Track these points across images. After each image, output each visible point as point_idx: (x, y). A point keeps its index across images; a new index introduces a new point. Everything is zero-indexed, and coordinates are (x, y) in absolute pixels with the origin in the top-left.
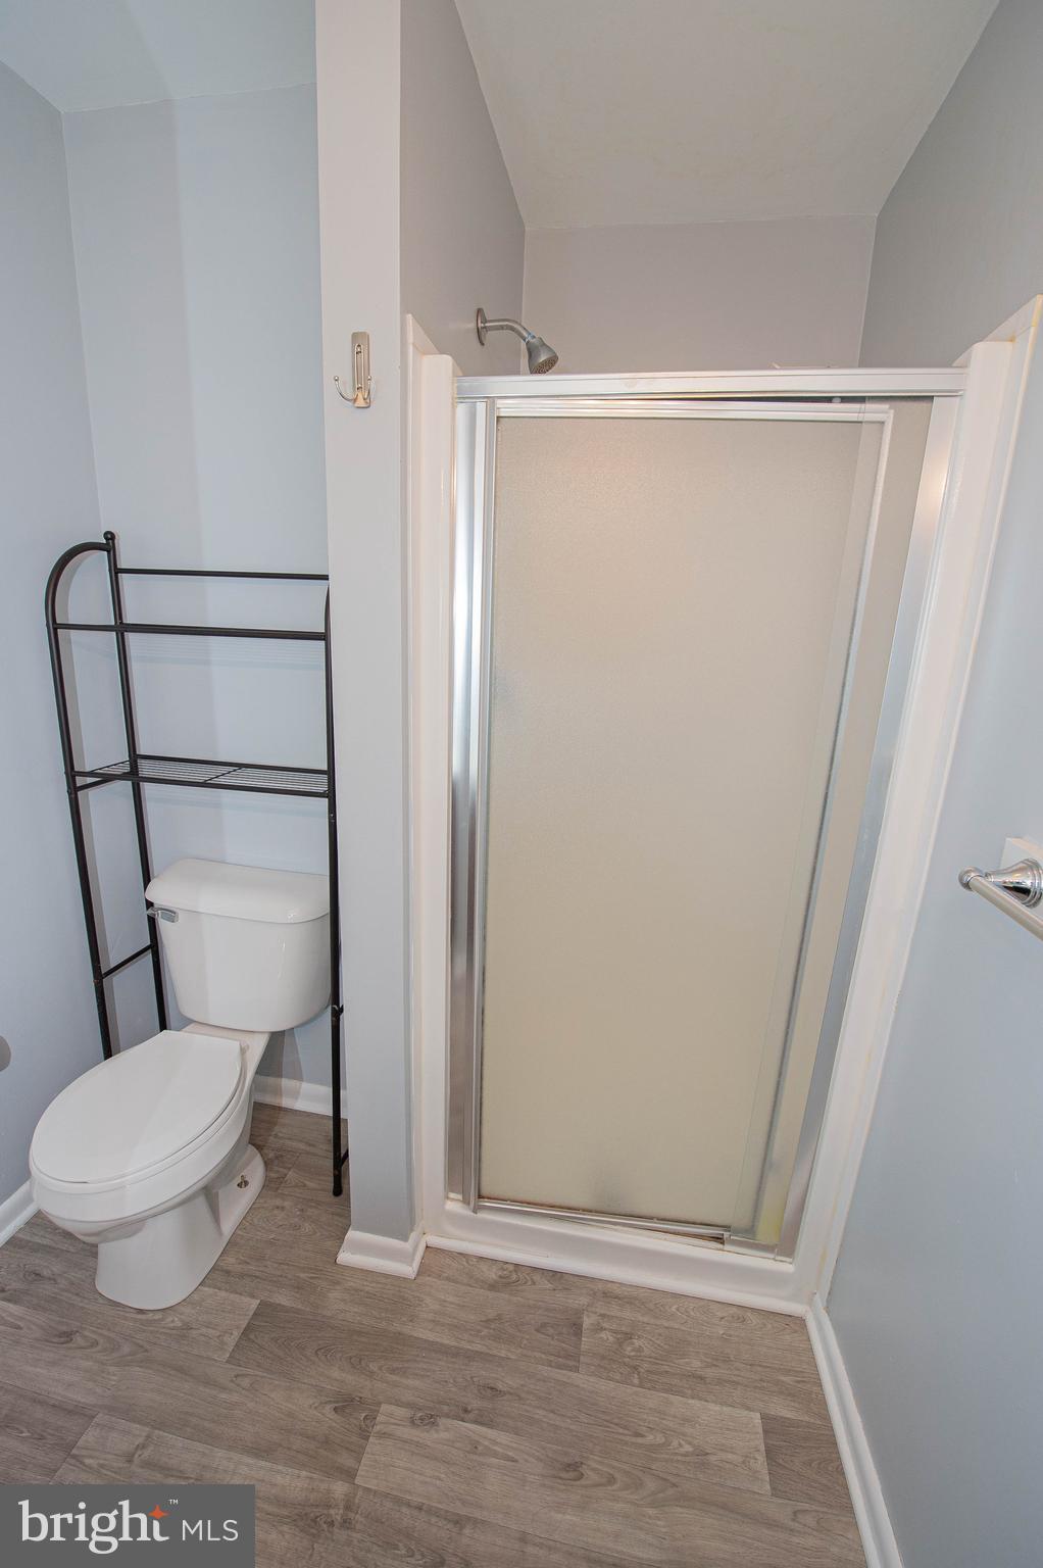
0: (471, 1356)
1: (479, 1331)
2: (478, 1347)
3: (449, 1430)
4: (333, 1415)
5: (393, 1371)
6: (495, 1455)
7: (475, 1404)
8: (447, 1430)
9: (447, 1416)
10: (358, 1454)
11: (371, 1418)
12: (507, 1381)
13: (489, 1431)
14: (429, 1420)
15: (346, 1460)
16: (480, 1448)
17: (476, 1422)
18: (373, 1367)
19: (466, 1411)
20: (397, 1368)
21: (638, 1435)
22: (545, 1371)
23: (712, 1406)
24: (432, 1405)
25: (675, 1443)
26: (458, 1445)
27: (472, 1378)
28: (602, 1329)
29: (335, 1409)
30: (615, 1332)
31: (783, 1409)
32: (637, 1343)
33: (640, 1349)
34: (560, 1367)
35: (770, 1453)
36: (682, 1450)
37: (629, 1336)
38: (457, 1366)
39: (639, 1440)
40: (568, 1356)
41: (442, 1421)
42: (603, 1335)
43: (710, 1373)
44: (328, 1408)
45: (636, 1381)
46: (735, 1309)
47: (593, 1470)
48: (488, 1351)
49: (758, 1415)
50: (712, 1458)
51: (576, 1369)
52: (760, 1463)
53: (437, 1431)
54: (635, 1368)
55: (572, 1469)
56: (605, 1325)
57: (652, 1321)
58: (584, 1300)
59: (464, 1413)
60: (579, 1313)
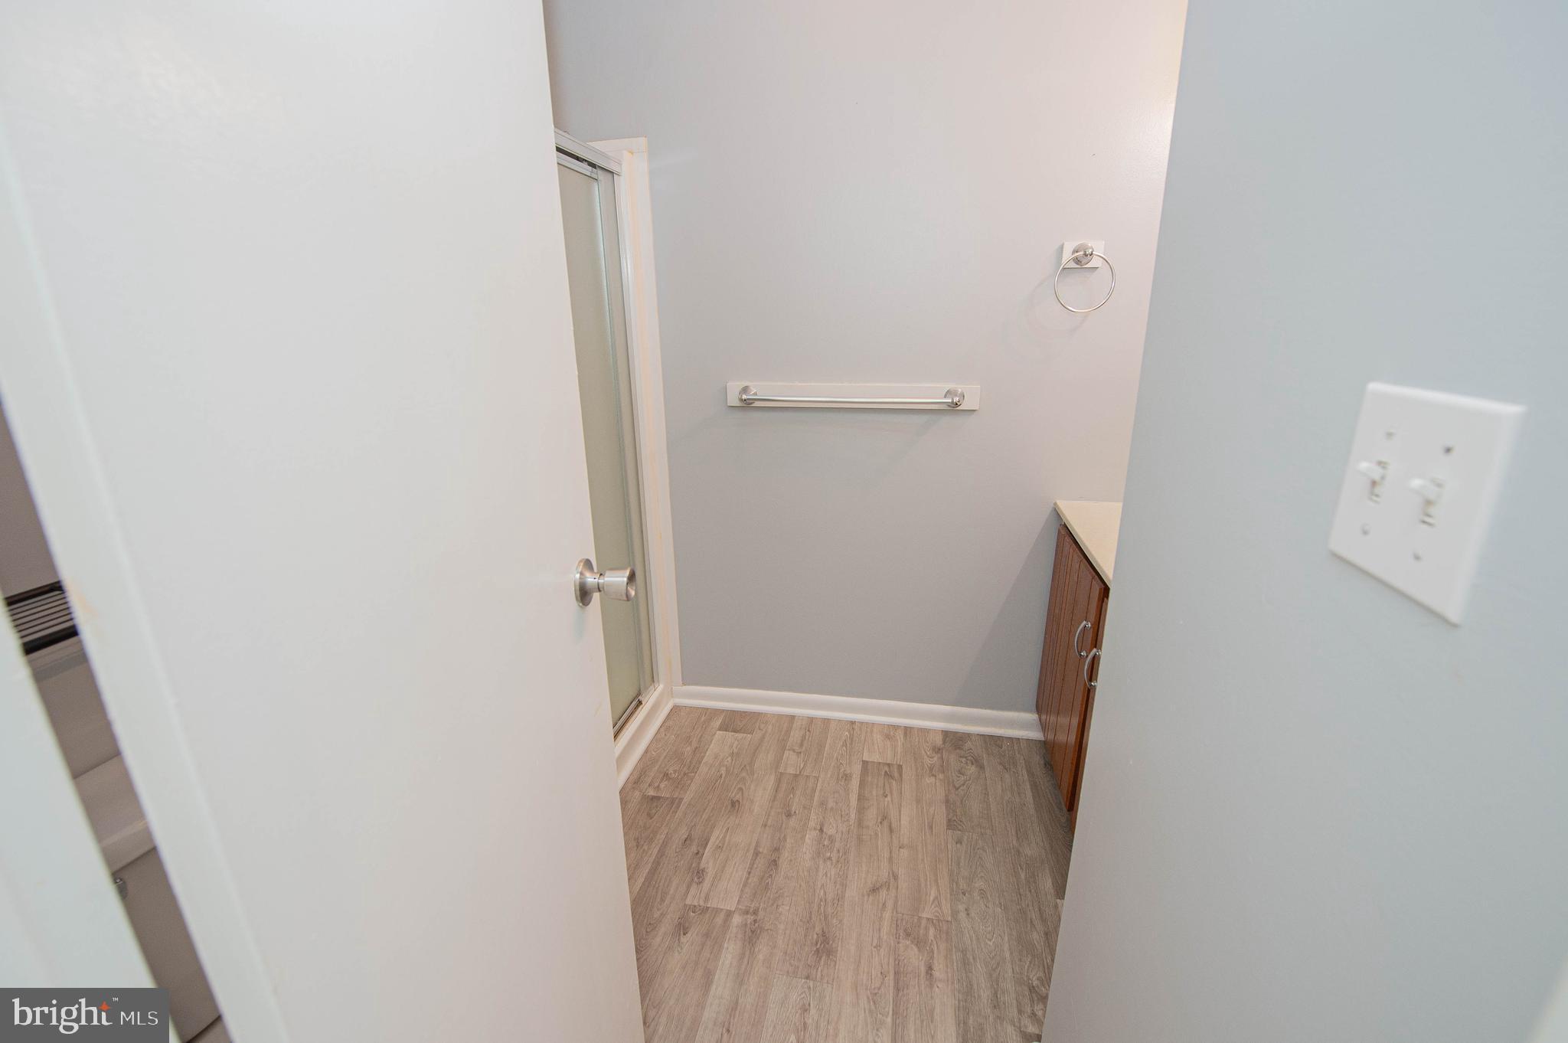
0: (661, 853)
1: (644, 850)
2: (656, 851)
3: (708, 862)
4: (689, 935)
5: (662, 900)
6: (724, 837)
7: (694, 849)
8: (708, 863)
9: (699, 863)
10: (717, 911)
11: (694, 909)
12: (683, 833)
13: (710, 842)
14: (700, 874)
15: (719, 920)
16: (720, 845)
17: (705, 848)
18: (657, 915)
19: (697, 853)
20: (661, 898)
21: (721, 776)
22: (679, 814)
23: (711, 747)
24: (690, 874)
25: (726, 763)
26: (717, 856)
27: (676, 852)
28: (658, 786)
29: (684, 934)
30: (662, 779)
31: (717, 723)
32: (671, 771)
33: (675, 771)
34: (678, 807)
35: (735, 731)
36: (730, 761)
37: (666, 775)
38: (666, 862)
39: (723, 776)
40: (672, 803)
41: (702, 866)
42: (662, 786)
43: (694, 744)
44: (684, 939)
45: (693, 774)
46: (662, 730)
47: (735, 796)
48: (659, 845)
49: (718, 732)
50: (735, 751)
51: (682, 799)
52: (740, 736)
53: (708, 868)
54: (685, 774)
55: (734, 804)
56: (656, 785)
57: (659, 763)
58: (637, 794)
59: (698, 855)
60: (644, 797)
